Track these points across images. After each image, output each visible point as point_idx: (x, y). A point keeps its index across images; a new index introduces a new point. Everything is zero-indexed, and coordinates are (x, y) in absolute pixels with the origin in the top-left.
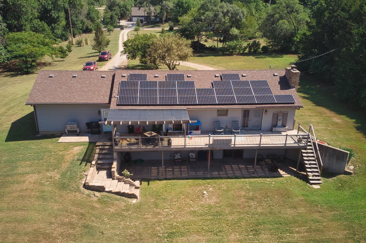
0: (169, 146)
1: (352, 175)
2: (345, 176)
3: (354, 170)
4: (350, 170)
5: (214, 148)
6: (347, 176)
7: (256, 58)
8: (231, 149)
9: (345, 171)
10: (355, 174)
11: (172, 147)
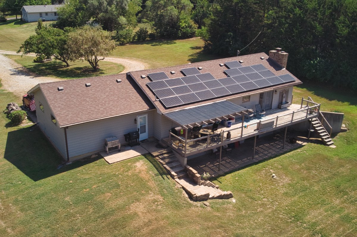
0: (228, 139)
1: (348, 131)
2: (343, 133)
3: (346, 127)
4: (344, 128)
5: (262, 132)
6: (345, 133)
7: (152, 45)
8: (274, 130)
9: (341, 129)
10: (349, 130)
11: (231, 140)
